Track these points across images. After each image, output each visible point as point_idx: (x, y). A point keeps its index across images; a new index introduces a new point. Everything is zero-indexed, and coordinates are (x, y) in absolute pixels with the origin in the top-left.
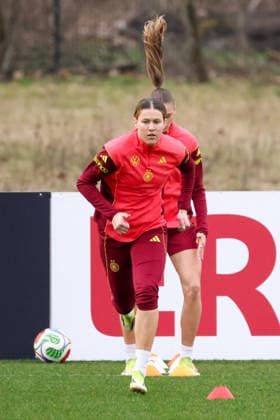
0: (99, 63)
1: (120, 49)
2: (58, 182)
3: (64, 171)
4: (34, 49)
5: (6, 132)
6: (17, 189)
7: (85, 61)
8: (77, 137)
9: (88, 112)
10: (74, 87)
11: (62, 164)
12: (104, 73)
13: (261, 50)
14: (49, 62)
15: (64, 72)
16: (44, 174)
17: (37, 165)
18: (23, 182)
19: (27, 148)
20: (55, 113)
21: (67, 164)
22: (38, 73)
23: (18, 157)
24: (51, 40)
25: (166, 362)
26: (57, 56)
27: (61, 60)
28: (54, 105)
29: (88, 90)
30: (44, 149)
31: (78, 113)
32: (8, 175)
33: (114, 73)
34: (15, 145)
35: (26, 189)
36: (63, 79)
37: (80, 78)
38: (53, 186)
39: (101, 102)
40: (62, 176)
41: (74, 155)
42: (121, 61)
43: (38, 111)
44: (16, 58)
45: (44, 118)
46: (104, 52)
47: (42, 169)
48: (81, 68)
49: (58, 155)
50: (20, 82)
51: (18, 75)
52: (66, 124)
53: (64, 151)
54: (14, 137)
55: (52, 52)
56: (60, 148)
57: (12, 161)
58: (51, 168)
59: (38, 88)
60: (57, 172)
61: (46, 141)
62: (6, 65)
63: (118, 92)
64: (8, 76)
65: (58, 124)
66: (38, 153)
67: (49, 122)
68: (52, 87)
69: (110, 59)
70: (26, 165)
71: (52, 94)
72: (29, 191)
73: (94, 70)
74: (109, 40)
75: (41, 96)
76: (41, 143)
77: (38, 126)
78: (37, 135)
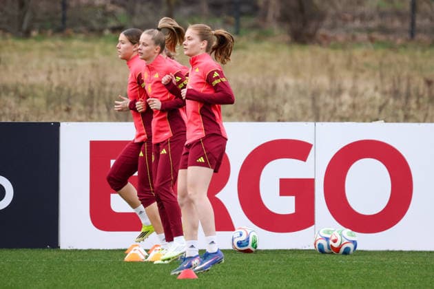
0: (96, 25)
1: (112, 14)
2: (65, 114)
3: (70, 107)
4: (47, 14)
5: (25, 76)
6: (33, 119)
7: (85, 23)
8: (79, 81)
9: (87, 62)
10: (76, 43)
11: (68, 101)
12: (99, 33)
13: (218, 16)
14: (59, 24)
15: (69, 31)
16: (54, 109)
17: (49, 102)
18: (38, 115)
19: (41, 88)
20: (62, 62)
21: (72, 101)
22: (50, 32)
23: (34, 95)
24: (59, 7)
25: (147, 251)
26: (64, 19)
27: (68, 22)
28: (62, 56)
29: (88, 45)
30: (54, 90)
31: (79, 62)
32: (28, 109)
33: (107, 32)
34: (32, 86)
35: (41, 120)
36: (68, 37)
37: (82, 36)
38: (61, 118)
39: (97, 54)
40: (68, 110)
41: (76, 94)
42: (113, 23)
43: (50, 60)
44: (34, 20)
45: (53, 65)
46: (99, 16)
47: (53, 105)
48: (82, 28)
49: (65, 93)
50: (36, 38)
51: (34, 33)
52: (71, 70)
53: (69, 91)
54: (32, 80)
55: (60, 15)
56: (66, 88)
57: (30, 98)
58: (59, 104)
59: (49, 43)
60: (64, 107)
61: (56, 84)
62: (25, 27)
63: (110, 47)
64: (27, 35)
65: (64, 71)
66: (50, 92)
67: (58, 69)
68: (60, 42)
69: (104, 22)
70: (40, 101)
71: (61, 48)
72: (43, 121)
73: (92, 30)
74: (104, 7)
75: (52, 50)
76: (52, 85)
77: (50, 72)
78: (48, 79)
